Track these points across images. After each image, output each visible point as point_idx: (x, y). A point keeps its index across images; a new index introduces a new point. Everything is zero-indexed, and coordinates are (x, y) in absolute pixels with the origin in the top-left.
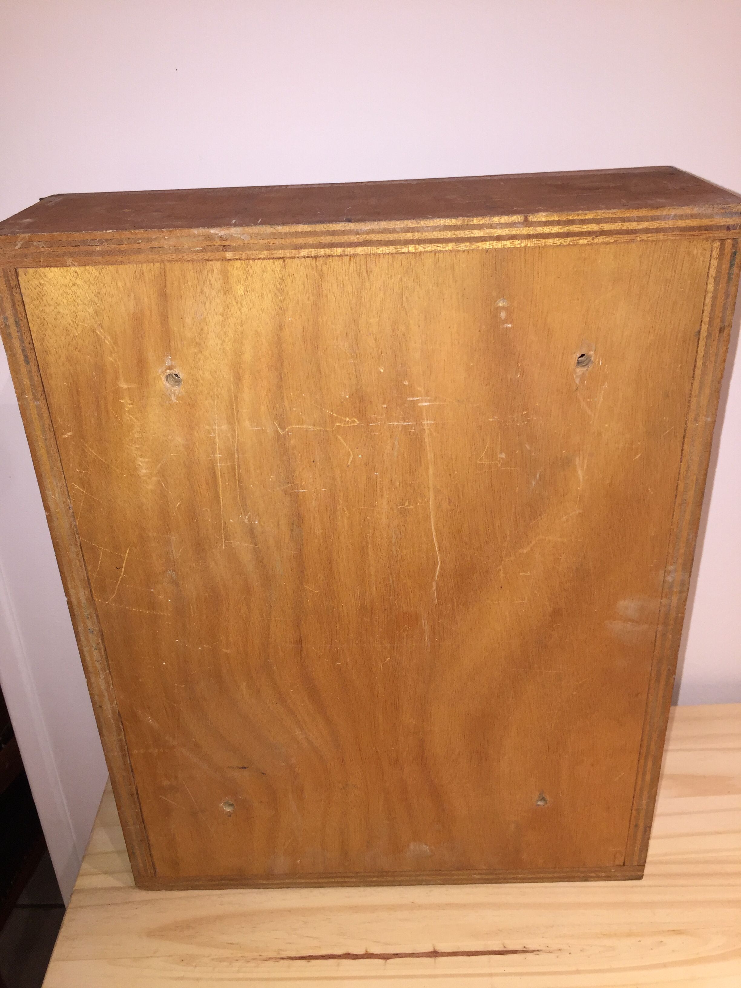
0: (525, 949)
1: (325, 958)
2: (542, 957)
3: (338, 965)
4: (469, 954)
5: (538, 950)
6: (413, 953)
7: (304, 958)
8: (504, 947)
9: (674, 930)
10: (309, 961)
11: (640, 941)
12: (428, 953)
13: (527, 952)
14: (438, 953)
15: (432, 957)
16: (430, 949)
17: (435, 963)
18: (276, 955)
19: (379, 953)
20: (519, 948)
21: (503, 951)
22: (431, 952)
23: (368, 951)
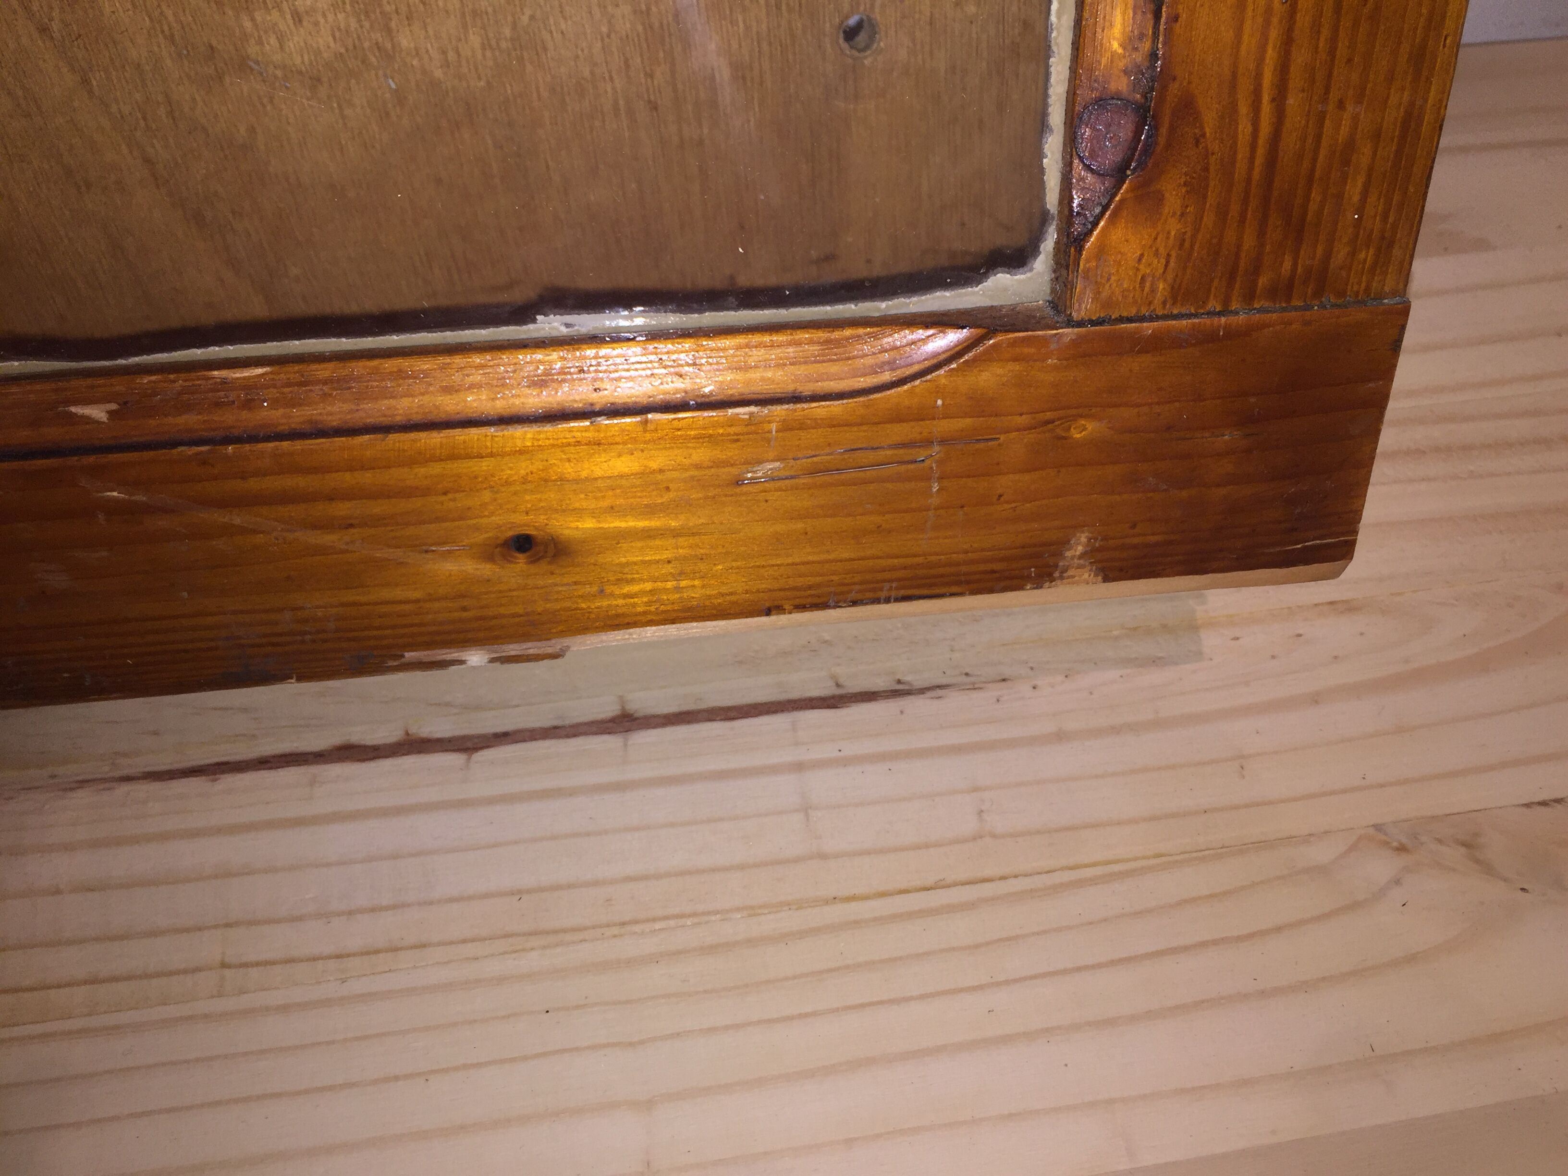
0: (900, 687)
1: (269, 765)
2: (954, 701)
3: (313, 782)
4: (732, 714)
5: (939, 687)
6: (555, 728)
7: (195, 771)
8: (838, 685)
9: (1332, 603)
10: (216, 780)
11: (1238, 639)
12: (602, 722)
13: (908, 693)
14: (636, 719)
15: (615, 733)
16: (608, 709)
17: (626, 745)
18: (107, 769)
19: (447, 734)
20: (881, 683)
21: (833, 697)
22: (613, 720)
23: (413, 730)
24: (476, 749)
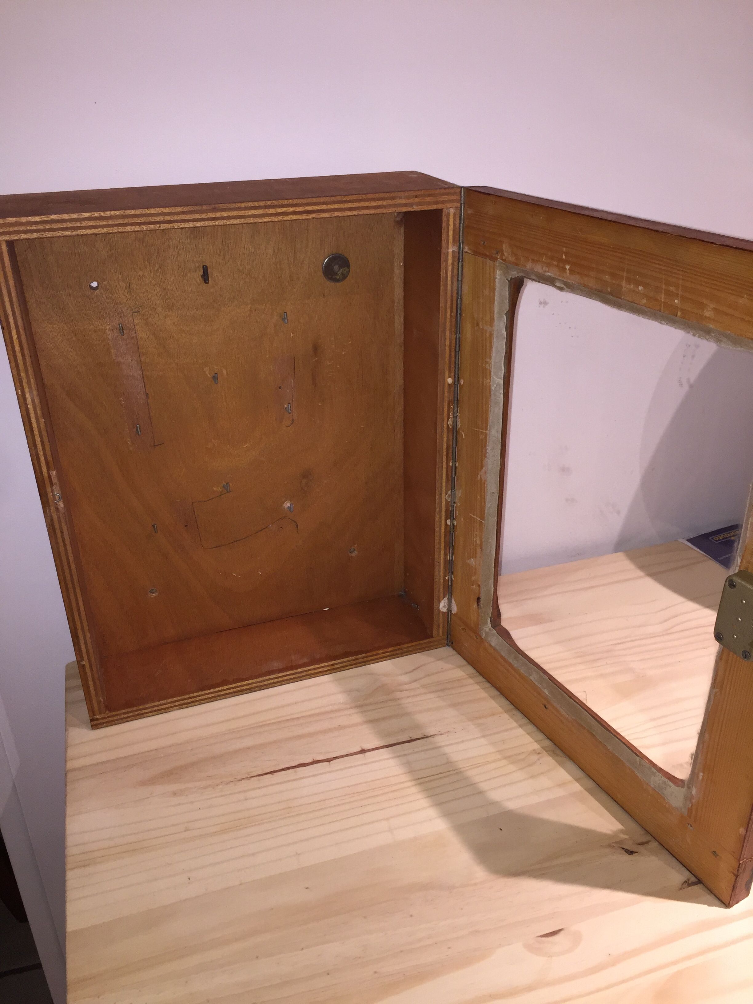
2: (437, 738)
12: (358, 752)
15: (361, 754)
17: (365, 756)
18: (247, 776)
19: (323, 759)
20: (421, 736)
21: (410, 740)
22: (360, 751)
23: (315, 759)
24: (331, 761)
